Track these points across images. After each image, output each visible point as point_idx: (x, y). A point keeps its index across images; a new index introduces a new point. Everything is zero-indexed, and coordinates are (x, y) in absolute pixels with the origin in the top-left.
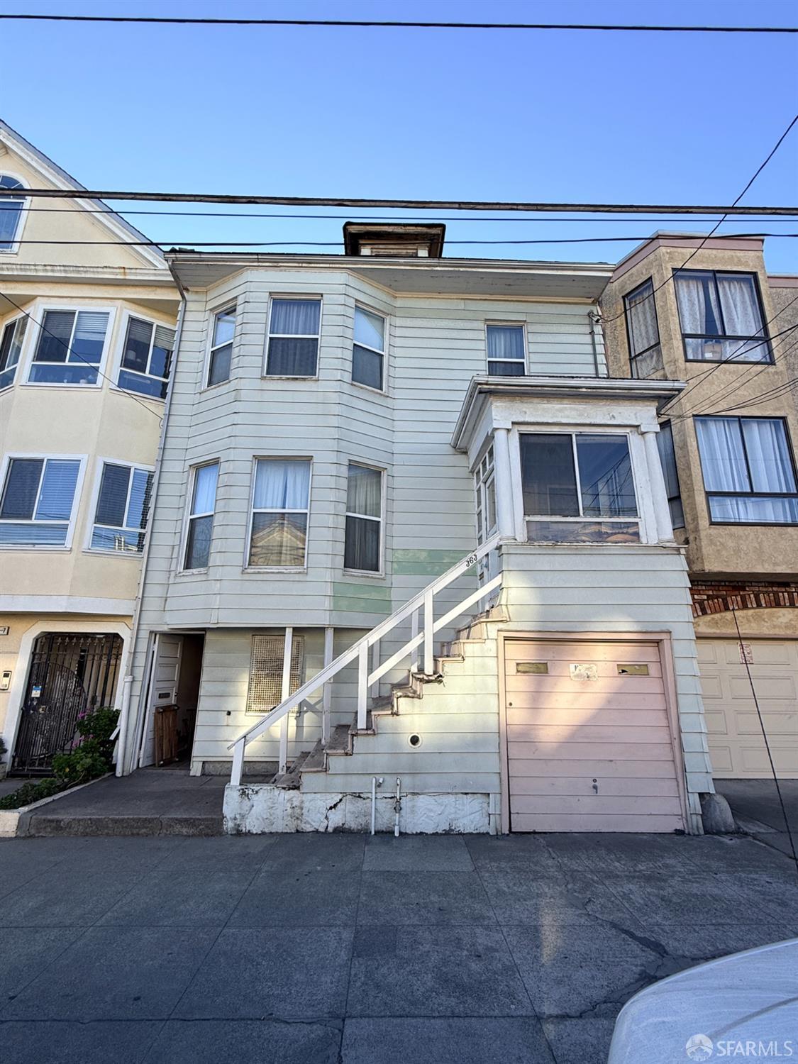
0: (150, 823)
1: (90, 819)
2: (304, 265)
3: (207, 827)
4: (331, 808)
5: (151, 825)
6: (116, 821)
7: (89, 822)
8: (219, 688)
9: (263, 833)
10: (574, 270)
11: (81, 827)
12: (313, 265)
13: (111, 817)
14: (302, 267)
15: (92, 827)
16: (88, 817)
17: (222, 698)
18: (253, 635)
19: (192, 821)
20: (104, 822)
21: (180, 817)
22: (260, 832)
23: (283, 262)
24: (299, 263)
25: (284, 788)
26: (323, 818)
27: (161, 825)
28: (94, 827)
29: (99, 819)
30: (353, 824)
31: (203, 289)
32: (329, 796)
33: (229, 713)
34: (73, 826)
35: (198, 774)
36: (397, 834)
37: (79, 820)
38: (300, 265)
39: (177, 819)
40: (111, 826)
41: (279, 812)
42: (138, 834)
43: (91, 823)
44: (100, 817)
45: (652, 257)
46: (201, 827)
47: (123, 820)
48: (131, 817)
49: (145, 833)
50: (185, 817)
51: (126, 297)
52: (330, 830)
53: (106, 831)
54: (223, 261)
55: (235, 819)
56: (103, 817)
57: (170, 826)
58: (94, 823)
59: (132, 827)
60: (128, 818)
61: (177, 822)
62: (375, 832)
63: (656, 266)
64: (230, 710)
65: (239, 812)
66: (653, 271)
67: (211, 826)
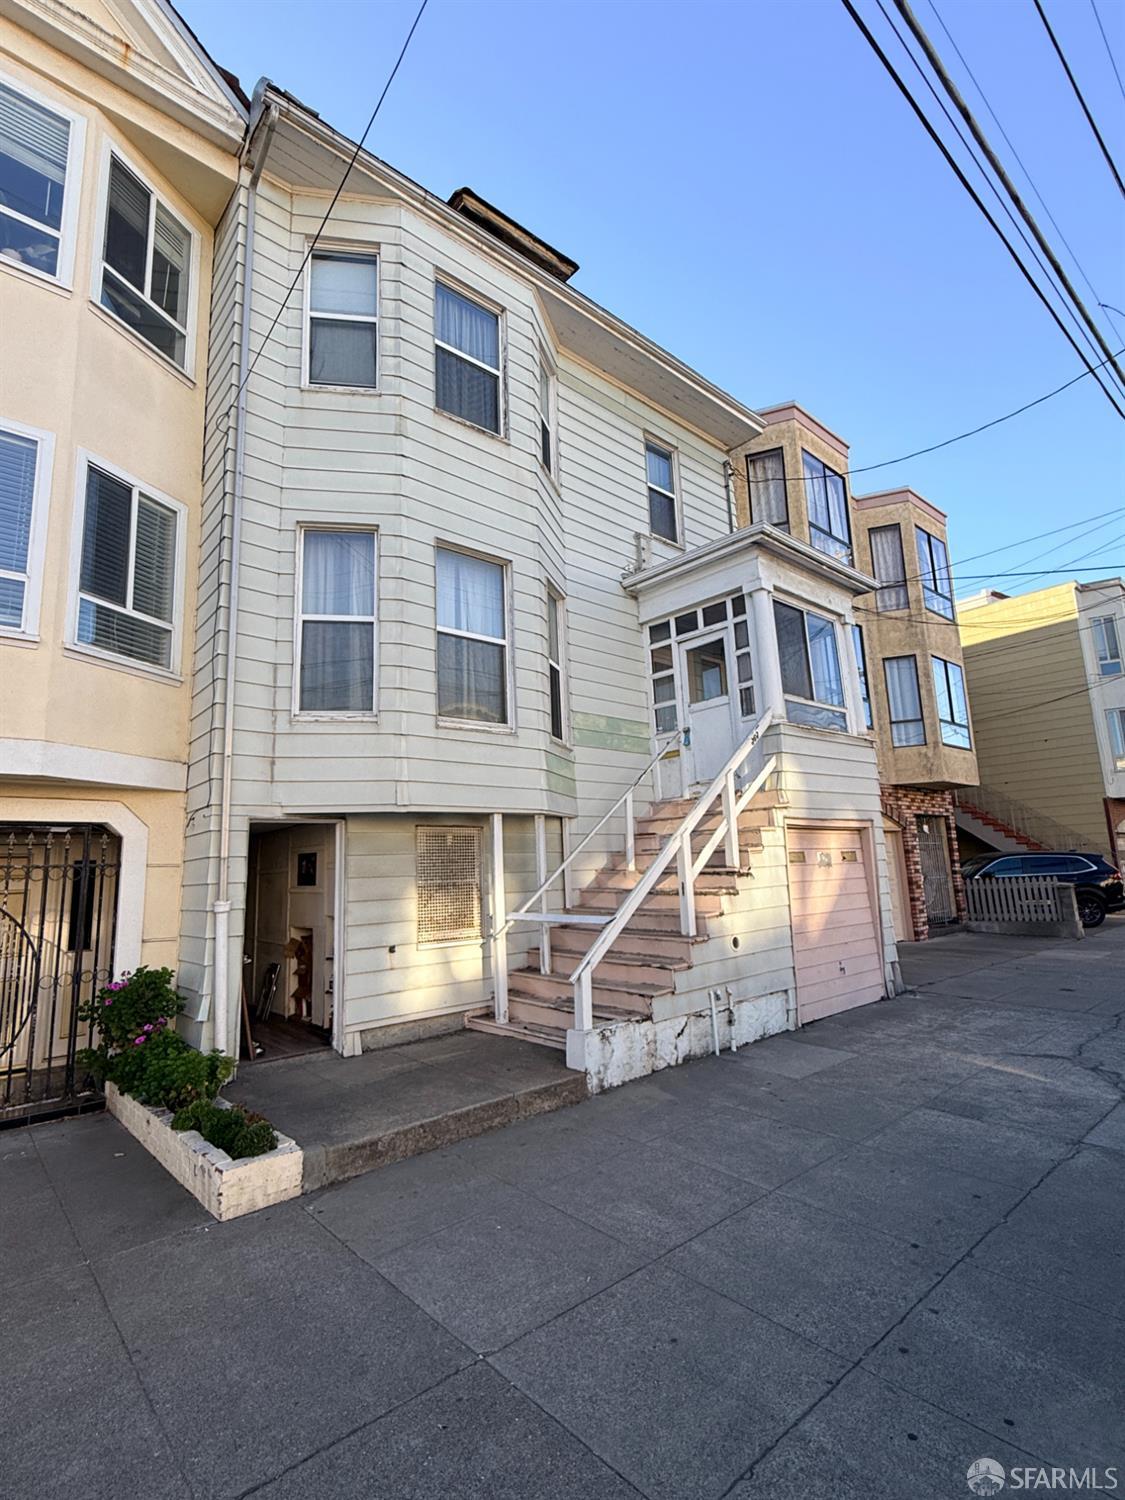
0: (503, 1106)
1: (422, 1126)
2: (485, 248)
3: (571, 1092)
4: (679, 1035)
5: (505, 1109)
6: (458, 1118)
7: (422, 1131)
8: (374, 911)
9: (624, 1084)
10: (739, 412)
11: (410, 1143)
12: (496, 255)
13: (450, 1113)
14: (480, 249)
15: (425, 1137)
16: (418, 1123)
17: (380, 926)
18: (417, 826)
19: (553, 1089)
20: (443, 1124)
21: (538, 1088)
22: (620, 1083)
23: (458, 227)
24: (478, 240)
25: (637, 1021)
26: (672, 1048)
27: (518, 1107)
28: (430, 1137)
29: (434, 1122)
30: (697, 1050)
31: (288, 187)
32: (676, 1021)
33: (392, 950)
34: (398, 1145)
35: (358, 1052)
36: (734, 1049)
37: (405, 1133)
38: (480, 245)
39: (536, 1092)
40: (452, 1127)
41: (637, 1052)
42: (491, 1127)
43: (425, 1132)
44: (435, 1118)
45: (784, 426)
46: (564, 1094)
47: (467, 1113)
48: (478, 1105)
49: (499, 1123)
50: (543, 1086)
51: (104, 104)
52: (680, 1061)
53: (448, 1137)
54: (369, 169)
55: (599, 1072)
56: (440, 1116)
57: (530, 1104)
58: (427, 1130)
59: (482, 1119)
60: (475, 1109)
61: (536, 1095)
62: (721, 1051)
63: (788, 438)
64: (392, 944)
65: (602, 1062)
66: (784, 443)
67: (574, 1090)
